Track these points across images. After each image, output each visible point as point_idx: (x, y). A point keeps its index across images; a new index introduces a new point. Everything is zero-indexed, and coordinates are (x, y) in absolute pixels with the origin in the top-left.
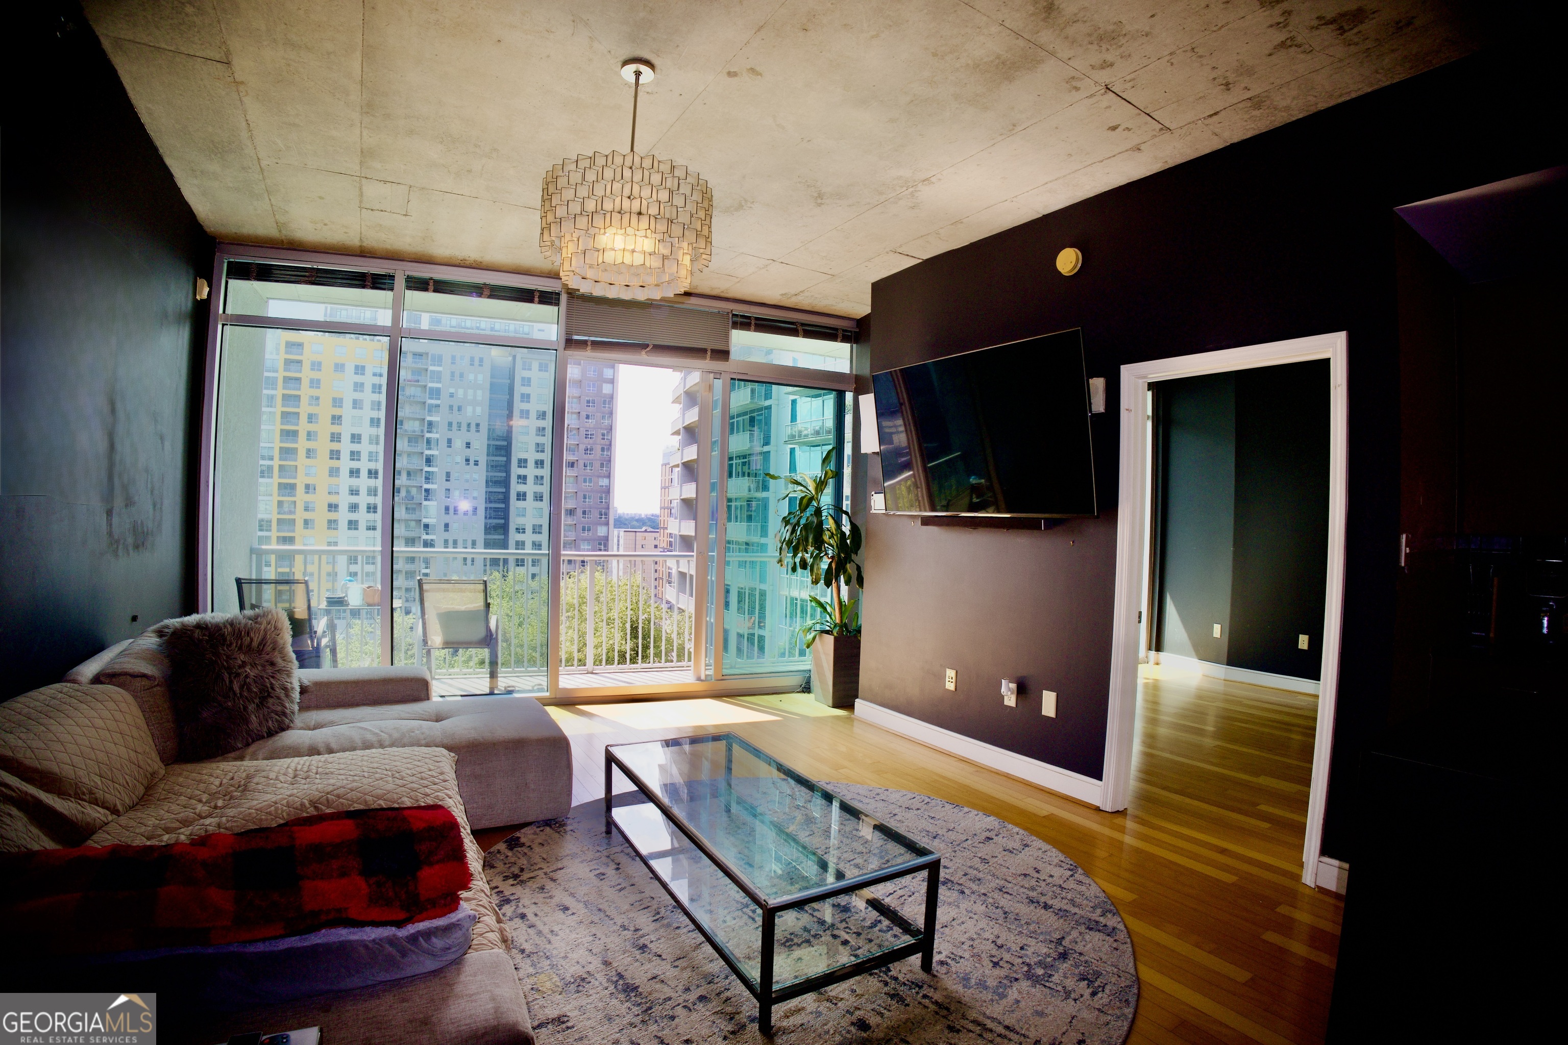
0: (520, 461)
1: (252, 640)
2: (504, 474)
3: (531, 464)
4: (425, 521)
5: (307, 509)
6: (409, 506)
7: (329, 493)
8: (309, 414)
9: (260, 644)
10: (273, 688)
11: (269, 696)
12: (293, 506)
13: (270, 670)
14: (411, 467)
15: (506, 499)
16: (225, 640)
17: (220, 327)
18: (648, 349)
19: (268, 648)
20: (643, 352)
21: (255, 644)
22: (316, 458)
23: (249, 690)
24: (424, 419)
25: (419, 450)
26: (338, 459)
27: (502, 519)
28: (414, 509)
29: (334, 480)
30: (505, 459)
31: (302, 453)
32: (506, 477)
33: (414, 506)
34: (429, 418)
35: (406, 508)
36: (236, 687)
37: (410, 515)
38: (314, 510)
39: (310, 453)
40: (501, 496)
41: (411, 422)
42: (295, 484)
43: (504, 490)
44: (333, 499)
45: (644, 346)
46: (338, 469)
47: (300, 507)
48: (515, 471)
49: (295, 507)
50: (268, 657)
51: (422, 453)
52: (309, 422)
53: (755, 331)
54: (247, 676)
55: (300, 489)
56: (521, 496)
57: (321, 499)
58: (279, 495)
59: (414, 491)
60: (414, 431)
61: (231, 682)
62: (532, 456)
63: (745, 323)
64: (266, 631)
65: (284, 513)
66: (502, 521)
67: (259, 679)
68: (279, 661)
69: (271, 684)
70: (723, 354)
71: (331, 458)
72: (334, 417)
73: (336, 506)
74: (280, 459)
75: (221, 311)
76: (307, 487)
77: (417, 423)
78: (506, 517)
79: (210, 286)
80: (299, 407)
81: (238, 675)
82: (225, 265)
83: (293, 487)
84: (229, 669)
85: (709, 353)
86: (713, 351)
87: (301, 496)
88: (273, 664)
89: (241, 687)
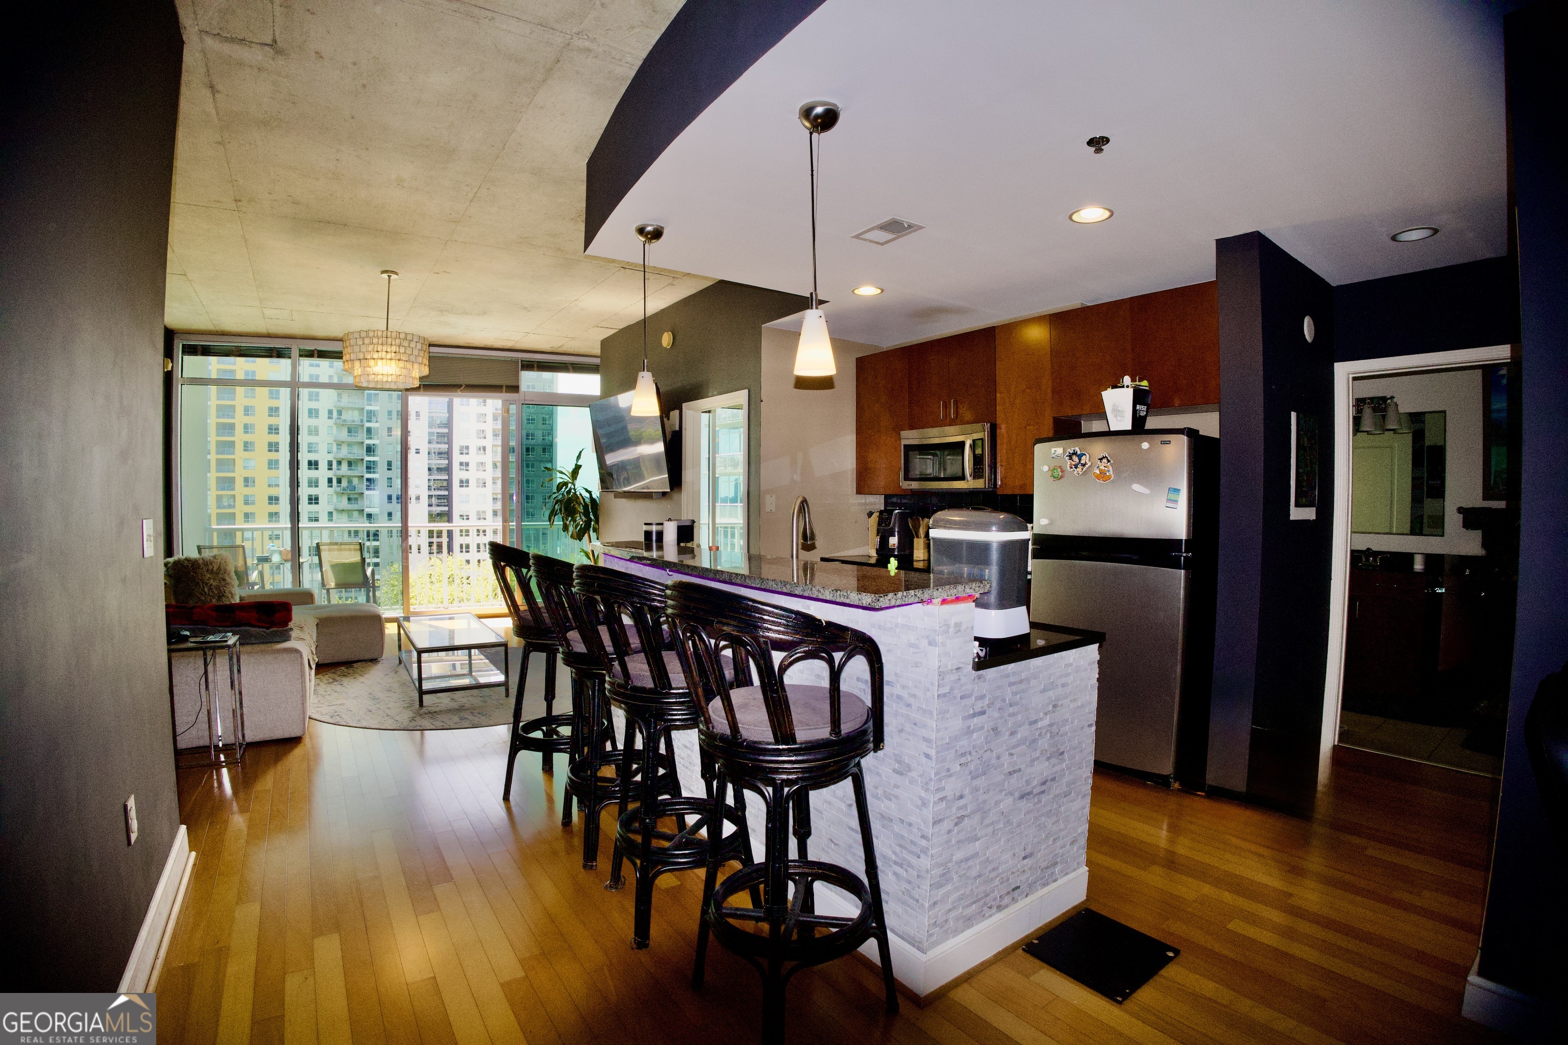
0: (462, 448)
1: (213, 567)
2: (446, 462)
3: (473, 450)
4: (368, 510)
5: (246, 503)
6: (351, 496)
7: (269, 486)
8: (245, 407)
9: (217, 569)
10: (225, 592)
11: (223, 595)
12: (232, 500)
13: (223, 583)
14: (351, 457)
15: (449, 487)
16: (200, 566)
17: (180, 386)
18: (462, 388)
19: (222, 572)
20: (459, 390)
21: (215, 569)
22: (254, 450)
23: (213, 592)
24: (363, 409)
25: (359, 439)
26: (277, 451)
27: (445, 506)
28: (356, 499)
29: (273, 473)
30: (447, 446)
31: (239, 446)
32: (448, 464)
33: (356, 496)
34: (368, 408)
35: (349, 499)
36: (206, 590)
37: (353, 505)
38: (254, 504)
39: (247, 446)
40: (445, 484)
41: (350, 412)
42: (234, 478)
43: (446, 477)
44: (273, 492)
45: (459, 386)
46: (277, 462)
47: (239, 500)
48: (457, 458)
49: (234, 501)
50: (221, 576)
51: (362, 443)
52: (245, 415)
53: (537, 371)
54: (211, 585)
55: (239, 483)
56: (464, 483)
57: (261, 492)
58: (217, 490)
59: (355, 481)
60: (353, 421)
61: (203, 587)
62: (474, 443)
63: (529, 366)
64: (220, 563)
65: (224, 507)
66: (446, 509)
67: (218, 588)
68: (227, 578)
69: (224, 590)
70: (515, 388)
71: (270, 451)
72: (271, 409)
73: (277, 499)
74: (217, 453)
75: (180, 376)
76: (246, 480)
77: (356, 413)
78: (449, 504)
79: (172, 362)
80: (234, 400)
81: (206, 584)
82: (181, 346)
83: (232, 480)
84: (202, 580)
85: (504, 388)
86: (507, 387)
87: (240, 489)
88: (224, 580)
89: (209, 590)
